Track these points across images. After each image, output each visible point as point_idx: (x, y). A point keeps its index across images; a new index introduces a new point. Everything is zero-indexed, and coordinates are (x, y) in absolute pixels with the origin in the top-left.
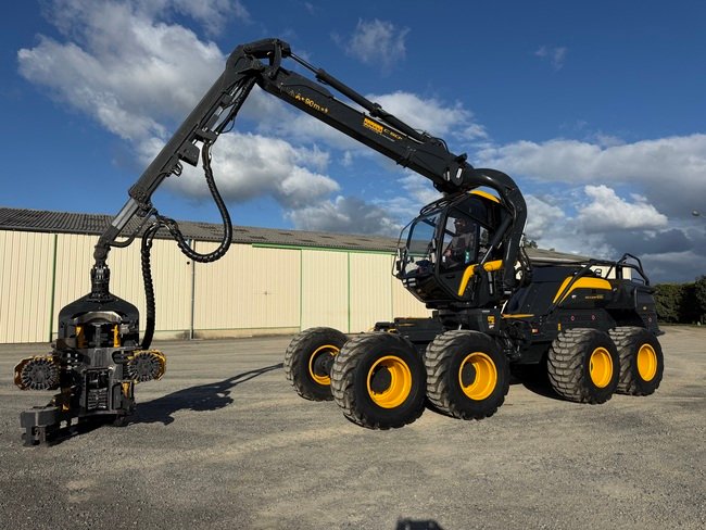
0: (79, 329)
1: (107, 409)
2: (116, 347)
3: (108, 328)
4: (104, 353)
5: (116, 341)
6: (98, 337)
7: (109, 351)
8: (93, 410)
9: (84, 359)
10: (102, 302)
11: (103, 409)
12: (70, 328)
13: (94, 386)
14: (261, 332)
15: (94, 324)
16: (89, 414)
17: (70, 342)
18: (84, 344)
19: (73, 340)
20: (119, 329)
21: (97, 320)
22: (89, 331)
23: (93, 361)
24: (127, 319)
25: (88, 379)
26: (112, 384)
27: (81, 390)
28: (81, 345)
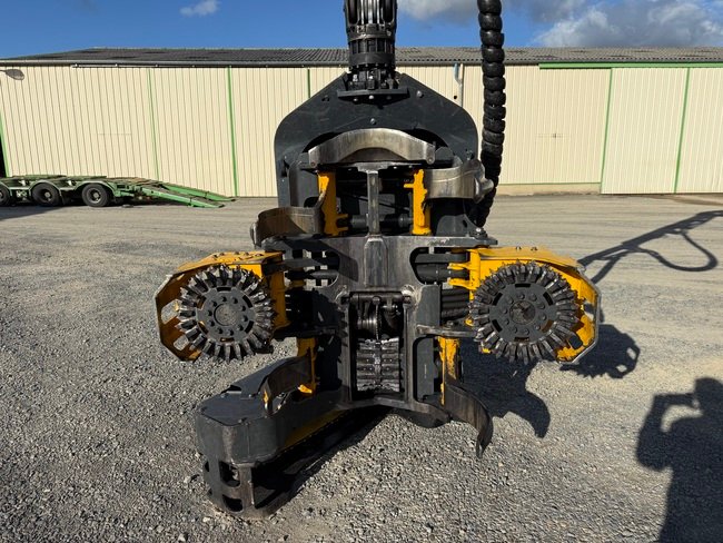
0: (324, 181)
1: (401, 394)
2: (421, 235)
3: (396, 179)
4: (389, 251)
5: (419, 218)
6: (373, 206)
7: (405, 246)
8: (370, 394)
9: (339, 263)
10: (380, 101)
11: (391, 394)
12: (303, 178)
13: (368, 333)
14: (545, 189)
15: (361, 167)
16: (360, 404)
17: (303, 219)
18: (339, 223)
19: (312, 211)
20: (427, 183)
21: (369, 154)
22: (349, 184)
23: (363, 272)
24: (445, 153)
25: (353, 317)
26: (412, 336)
27: (338, 342)
28: (331, 227)
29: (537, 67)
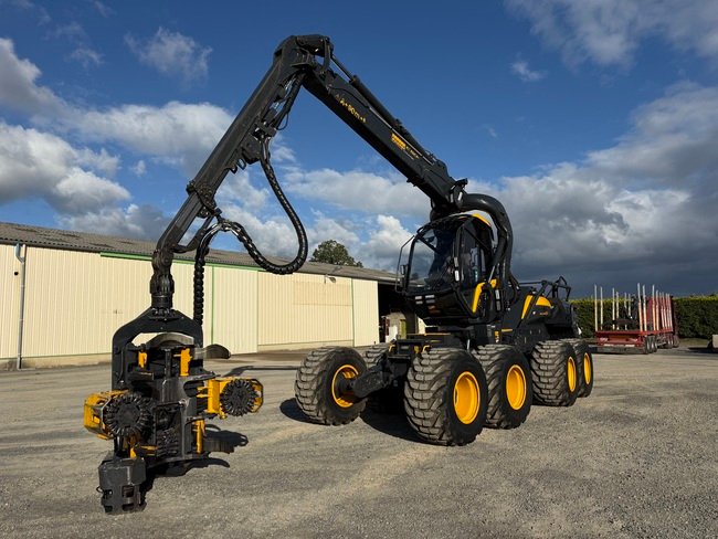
4: (175, 384)
5: (185, 369)
6: (168, 365)
7: (181, 381)
15: (163, 348)
21: (167, 342)
23: (162, 396)
29: (98, 255)
